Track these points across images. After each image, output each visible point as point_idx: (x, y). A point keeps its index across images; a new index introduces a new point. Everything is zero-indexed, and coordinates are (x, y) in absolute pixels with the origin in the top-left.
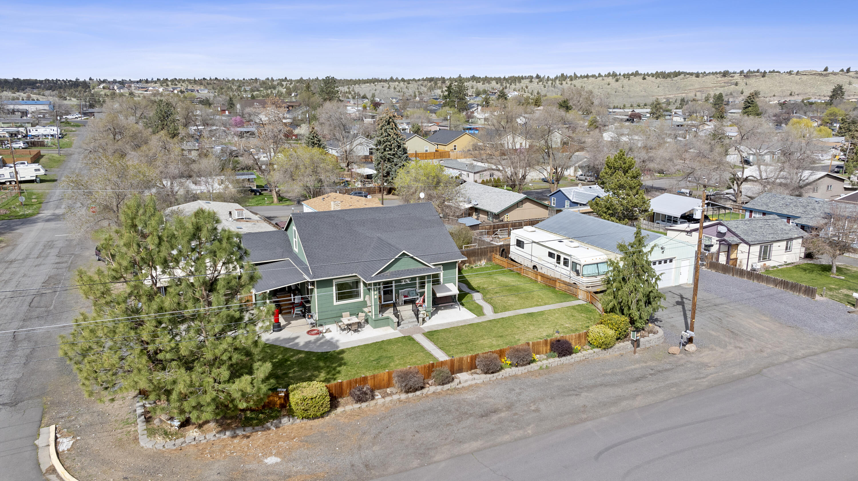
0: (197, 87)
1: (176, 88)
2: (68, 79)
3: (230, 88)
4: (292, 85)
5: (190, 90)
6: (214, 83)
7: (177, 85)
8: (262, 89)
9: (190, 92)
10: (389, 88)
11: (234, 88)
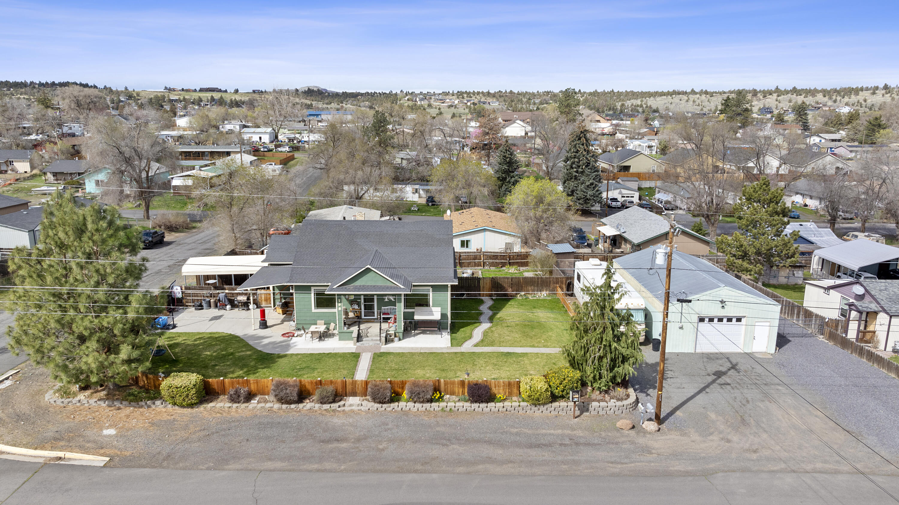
0: (489, 100)
1: (470, 101)
2: (384, 92)
3: (521, 101)
4: (583, 98)
5: (482, 102)
6: (506, 96)
7: (471, 97)
8: (551, 102)
9: (482, 104)
10: (687, 101)
11: (525, 100)
